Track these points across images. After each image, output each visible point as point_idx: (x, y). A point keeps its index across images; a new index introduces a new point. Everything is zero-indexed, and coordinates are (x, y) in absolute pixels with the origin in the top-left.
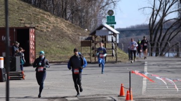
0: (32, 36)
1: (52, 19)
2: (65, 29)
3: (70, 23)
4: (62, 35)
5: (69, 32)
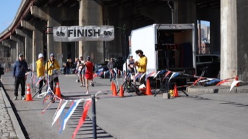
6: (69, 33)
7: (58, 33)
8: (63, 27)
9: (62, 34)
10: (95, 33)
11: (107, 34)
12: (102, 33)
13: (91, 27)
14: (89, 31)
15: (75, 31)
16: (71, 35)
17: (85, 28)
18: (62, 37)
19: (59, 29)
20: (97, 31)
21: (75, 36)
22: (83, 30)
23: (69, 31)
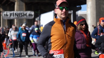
6: (11, 15)
7: (5, 15)
8: (8, 12)
9: (7, 15)
10: (24, 15)
11: (30, 15)
12: (28, 15)
13: (22, 12)
14: (21, 14)
15: (14, 14)
16: (12, 16)
17: (19, 12)
18: (7, 17)
19: (5, 13)
20: (25, 14)
21: (14, 16)
22: (18, 14)
23: (11, 14)
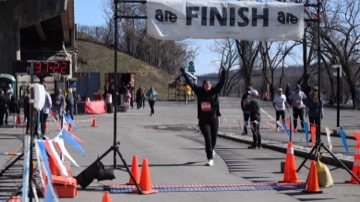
0: (133, 80)
1: (148, 67)
2: (157, 75)
3: (160, 70)
4: (155, 79)
5: (160, 77)
